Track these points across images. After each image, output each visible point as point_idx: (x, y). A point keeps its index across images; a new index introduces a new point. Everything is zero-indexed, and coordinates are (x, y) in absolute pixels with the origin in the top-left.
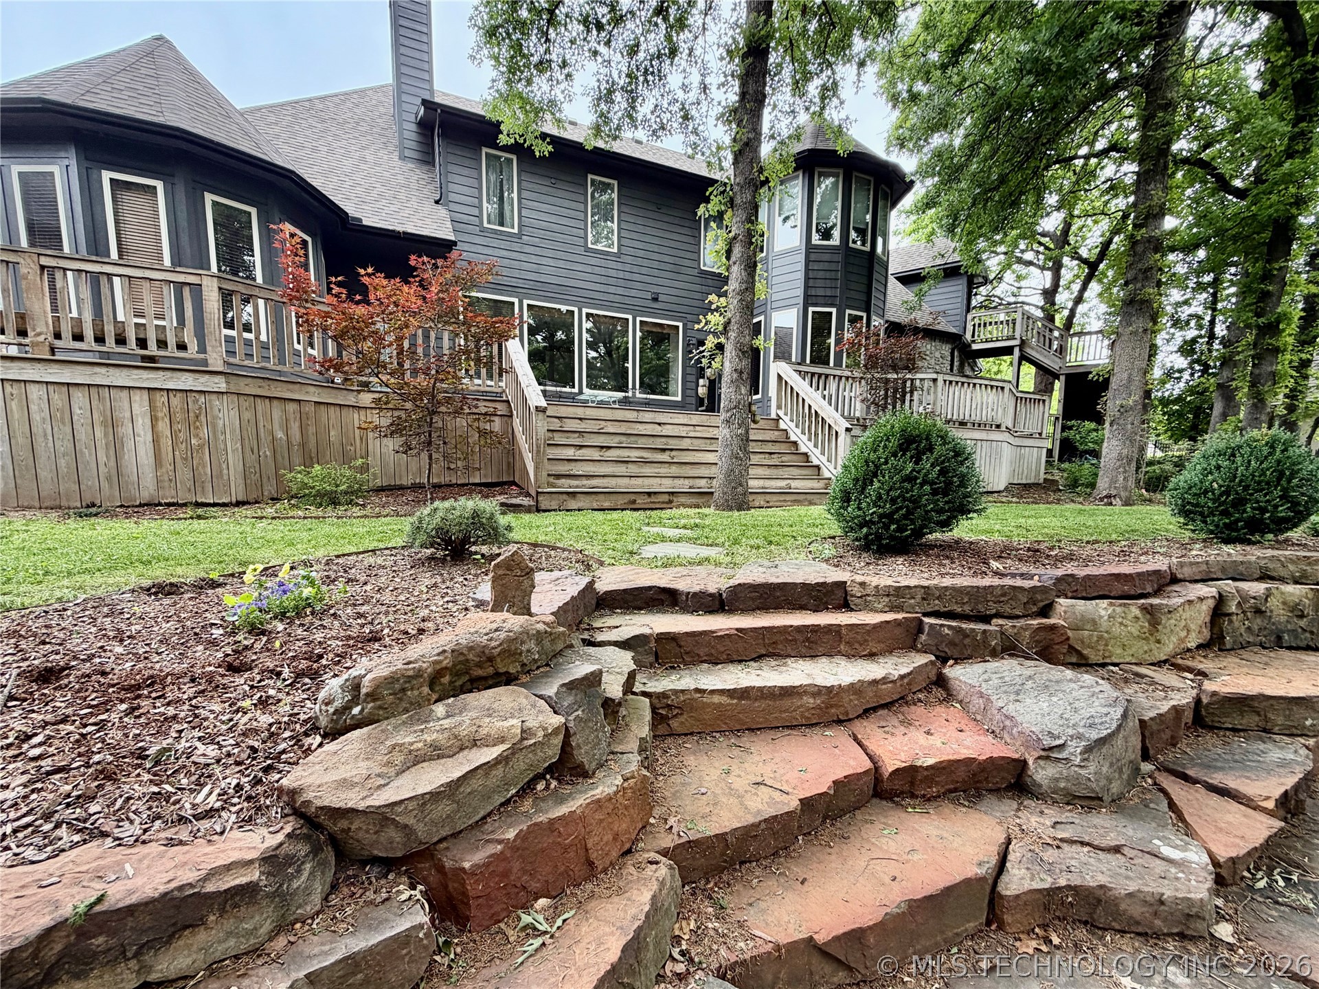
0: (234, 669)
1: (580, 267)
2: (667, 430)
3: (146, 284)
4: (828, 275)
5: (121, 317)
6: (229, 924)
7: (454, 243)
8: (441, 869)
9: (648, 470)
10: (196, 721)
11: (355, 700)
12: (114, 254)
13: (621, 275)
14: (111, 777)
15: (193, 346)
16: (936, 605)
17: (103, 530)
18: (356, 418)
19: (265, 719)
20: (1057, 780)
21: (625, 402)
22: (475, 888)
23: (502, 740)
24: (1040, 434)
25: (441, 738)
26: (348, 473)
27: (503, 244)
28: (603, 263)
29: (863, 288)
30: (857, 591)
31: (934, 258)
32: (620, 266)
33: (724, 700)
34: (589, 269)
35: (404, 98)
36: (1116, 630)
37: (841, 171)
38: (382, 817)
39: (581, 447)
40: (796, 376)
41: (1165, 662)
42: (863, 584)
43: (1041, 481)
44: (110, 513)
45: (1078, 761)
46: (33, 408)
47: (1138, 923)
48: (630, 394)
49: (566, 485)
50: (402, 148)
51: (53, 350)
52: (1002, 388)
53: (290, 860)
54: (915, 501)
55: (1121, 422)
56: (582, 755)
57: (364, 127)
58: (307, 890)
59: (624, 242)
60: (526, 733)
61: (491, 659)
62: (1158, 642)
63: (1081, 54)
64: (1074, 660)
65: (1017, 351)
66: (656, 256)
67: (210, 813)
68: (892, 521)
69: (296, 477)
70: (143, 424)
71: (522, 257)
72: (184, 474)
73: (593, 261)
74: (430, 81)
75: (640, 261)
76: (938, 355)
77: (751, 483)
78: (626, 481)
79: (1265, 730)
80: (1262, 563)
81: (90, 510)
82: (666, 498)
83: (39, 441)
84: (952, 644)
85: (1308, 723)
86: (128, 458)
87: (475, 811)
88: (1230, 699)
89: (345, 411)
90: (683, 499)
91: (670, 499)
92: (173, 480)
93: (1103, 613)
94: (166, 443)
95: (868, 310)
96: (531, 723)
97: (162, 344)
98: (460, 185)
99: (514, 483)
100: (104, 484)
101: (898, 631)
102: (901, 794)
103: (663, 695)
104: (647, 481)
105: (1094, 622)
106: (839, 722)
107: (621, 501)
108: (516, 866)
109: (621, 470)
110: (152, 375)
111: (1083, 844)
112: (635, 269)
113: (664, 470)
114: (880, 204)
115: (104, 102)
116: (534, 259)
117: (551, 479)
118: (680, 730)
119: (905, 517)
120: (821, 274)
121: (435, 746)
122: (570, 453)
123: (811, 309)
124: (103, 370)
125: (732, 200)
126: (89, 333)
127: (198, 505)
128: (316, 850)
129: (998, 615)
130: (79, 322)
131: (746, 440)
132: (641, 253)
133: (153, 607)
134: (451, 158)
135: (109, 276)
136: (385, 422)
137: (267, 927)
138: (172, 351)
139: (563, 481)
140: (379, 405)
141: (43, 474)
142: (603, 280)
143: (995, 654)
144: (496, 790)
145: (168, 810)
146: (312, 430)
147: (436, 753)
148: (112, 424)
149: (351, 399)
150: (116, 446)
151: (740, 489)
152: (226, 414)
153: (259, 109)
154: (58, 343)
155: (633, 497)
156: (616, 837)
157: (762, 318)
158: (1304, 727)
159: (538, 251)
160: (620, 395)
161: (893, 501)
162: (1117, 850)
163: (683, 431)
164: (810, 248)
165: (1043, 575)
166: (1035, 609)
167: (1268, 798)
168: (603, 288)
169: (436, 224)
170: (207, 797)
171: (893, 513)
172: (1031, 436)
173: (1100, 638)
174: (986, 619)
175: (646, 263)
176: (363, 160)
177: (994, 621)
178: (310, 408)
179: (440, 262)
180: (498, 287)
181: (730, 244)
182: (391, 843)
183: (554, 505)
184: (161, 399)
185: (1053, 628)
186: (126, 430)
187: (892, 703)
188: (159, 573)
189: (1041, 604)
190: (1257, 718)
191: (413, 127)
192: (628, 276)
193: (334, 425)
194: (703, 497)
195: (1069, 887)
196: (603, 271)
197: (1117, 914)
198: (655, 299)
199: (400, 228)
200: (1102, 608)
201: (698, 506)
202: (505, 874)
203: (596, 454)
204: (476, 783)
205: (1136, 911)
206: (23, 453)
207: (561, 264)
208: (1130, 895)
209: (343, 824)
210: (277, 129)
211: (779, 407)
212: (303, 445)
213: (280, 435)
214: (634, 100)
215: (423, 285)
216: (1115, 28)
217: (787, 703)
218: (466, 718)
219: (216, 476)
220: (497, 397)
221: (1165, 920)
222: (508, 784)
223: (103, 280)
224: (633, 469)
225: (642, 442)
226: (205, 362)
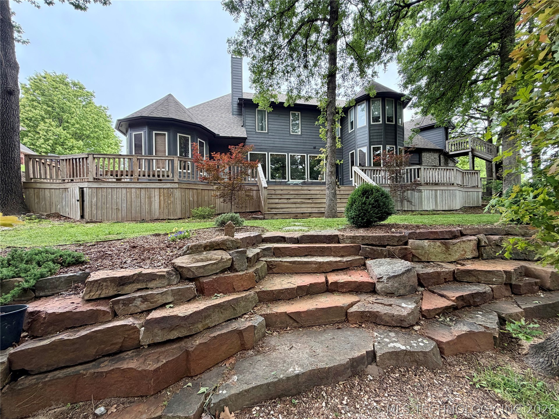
0: (167, 247)
1: (288, 140)
2: (312, 192)
3: (161, 161)
4: (378, 134)
5: (154, 169)
6: (160, 281)
7: (246, 138)
8: (200, 282)
9: (303, 206)
10: (159, 253)
11: (188, 250)
12: (154, 154)
13: (302, 141)
14: (144, 260)
15: (171, 176)
16: (367, 242)
17: (145, 225)
18: (213, 193)
19: (171, 254)
20: (382, 288)
21: (304, 183)
22: (206, 287)
23: (216, 260)
24: (477, 186)
25: (204, 258)
26: (208, 209)
27: (262, 136)
28: (296, 138)
29: (394, 137)
30: (341, 237)
31: (415, 125)
32: (302, 139)
33: (288, 264)
34: (291, 141)
35: (234, 98)
36: (432, 250)
37: (381, 99)
38: (189, 269)
39: (281, 199)
40: (361, 171)
41: (455, 262)
42: (343, 235)
43: (481, 205)
44: (147, 222)
45: (385, 281)
46: (132, 194)
47: (388, 322)
48: (306, 180)
49: (274, 211)
50: (233, 112)
51: (138, 179)
52: (453, 169)
53: (171, 274)
54: (367, 210)
55: (509, 179)
56: (236, 267)
57: (223, 107)
58: (174, 280)
59: (303, 131)
60: (222, 259)
61: (219, 245)
62: (450, 254)
63: (465, 50)
64: (417, 260)
65: (470, 154)
66: (314, 134)
67: (159, 266)
68: (360, 217)
69: (194, 211)
70: (157, 198)
71: (269, 139)
72: (166, 211)
73: (292, 138)
74: (242, 89)
75: (308, 136)
76: (432, 158)
77: (338, 209)
78: (295, 209)
79: (479, 282)
80: (507, 229)
81: (143, 221)
82: (308, 214)
83: (133, 203)
84: (370, 253)
85: (494, 280)
86: (153, 207)
87: (209, 273)
88: (464, 271)
89: (209, 191)
90: (314, 215)
91: (310, 215)
92: (163, 213)
93: (426, 244)
94: (162, 202)
95: (396, 145)
96: (224, 257)
97: (163, 176)
98: (249, 121)
99: (260, 211)
100: (147, 214)
101: (352, 249)
102: (335, 291)
103: (270, 262)
104: (302, 209)
105: (423, 247)
106: (324, 273)
107: (293, 215)
108: (216, 284)
109: (294, 206)
110: (160, 184)
111: (382, 304)
112: (307, 139)
113: (309, 205)
114: (398, 107)
115: (155, 115)
116: (272, 140)
117: (269, 209)
118: (276, 272)
119: (364, 215)
120: (375, 134)
121: (202, 259)
122: (277, 201)
123: (372, 147)
124: (149, 184)
125: (326, 119)
126: (146, 175)
127: (169, 219)
128: (176, 274)
129: (388, 245)
130: (144, 172)
131: (335, 194)
132: (309, 134)
133: (154, 238)
134: (247, 113)
135: (152, 160)
136: (218, 194)
137: (166, 284)
138: (166, 178)
139: (273, 210)
140: (218, 189)
141: (133, 212)
142: (296, 143)
143: (385, 257)
144: (214, 270)
145: (152, 265)
146: (200, 197)
147: (202, 260)
148: (150, 198)
149: (211, 188)
150: (150, 204)
151: (333, 211)
152: (178, 194)
153: (194, 107)
154: (139, 178)
155: (297, 214)
156: (242, 285)
157: (354, 151)
158: (493, 281)
159: (274, 137)
160: (302, 181)
161: (359, 210)
162: (391, 305)
163: (318, 192)
164: (370, 126)
165: (406, 232)
166: (402, 243)
167: (454, 297)
168: (296, 146)
169: (241, 133)
170: (159, 264)
171: (360, 214)
172: (474, 187)
173: (426, 252)
174: (385, 246)
175: (311, 136)
176: (222, 117)
177: (387, 247)
178: (200, 191)
179: (237, 147)
180: (261, 150)
181: (327, 132)
182: (190, 275)
183: (270, 217)
184: (162, 190)
185: (406, 249)
186: (153, 199)
187: (344, 269)
188: (157, 232)
189: (404, 242)
190: (475, 278)
191: (236, 105)
192: (305, 141)
193: (206, 195)
194: (321, 214)
195: (368, 311)
196: (296, 141)
197: (382, 320)
198: (315, 148)
199: (230, 136)
200: (426, 243)
201: (319, 217)
202: (213, 285)
203: (285, 201)
204: (209, 267)
205: (387, 319)
206: (129, 206)
207: (282, 140)
208: (385, 314)
209: (181, 270)
210: (198, 112)
211: (355, 182)
212: (197, 201)
213: (191, 199)
214: (300, 91)
215: (231, 154)
216: (478, 39)
217: (307, 266)
218: (210, 255)
219: (174, 211)
220: (255, 185)
221: (395, 322)
222: (217, 269)
223: (151, 161)
224: (298, 205)
225: (302, 197)
226: (173, 180)
